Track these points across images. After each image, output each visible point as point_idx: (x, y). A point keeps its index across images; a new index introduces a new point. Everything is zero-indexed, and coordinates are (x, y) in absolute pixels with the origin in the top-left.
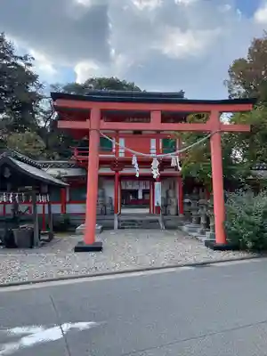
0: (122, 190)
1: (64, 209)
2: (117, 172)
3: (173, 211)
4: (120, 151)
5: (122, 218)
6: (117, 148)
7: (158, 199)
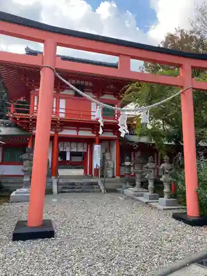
2: (56, 132)
3: (110, 173)
4: (61, 111)
5: (61, 181)
6: (58, 107)
7: (97, 162)
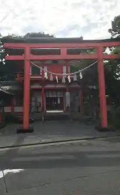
0: (47, 98)
1: (13, 109)
2: (43, 86)
6: (43, 71)
